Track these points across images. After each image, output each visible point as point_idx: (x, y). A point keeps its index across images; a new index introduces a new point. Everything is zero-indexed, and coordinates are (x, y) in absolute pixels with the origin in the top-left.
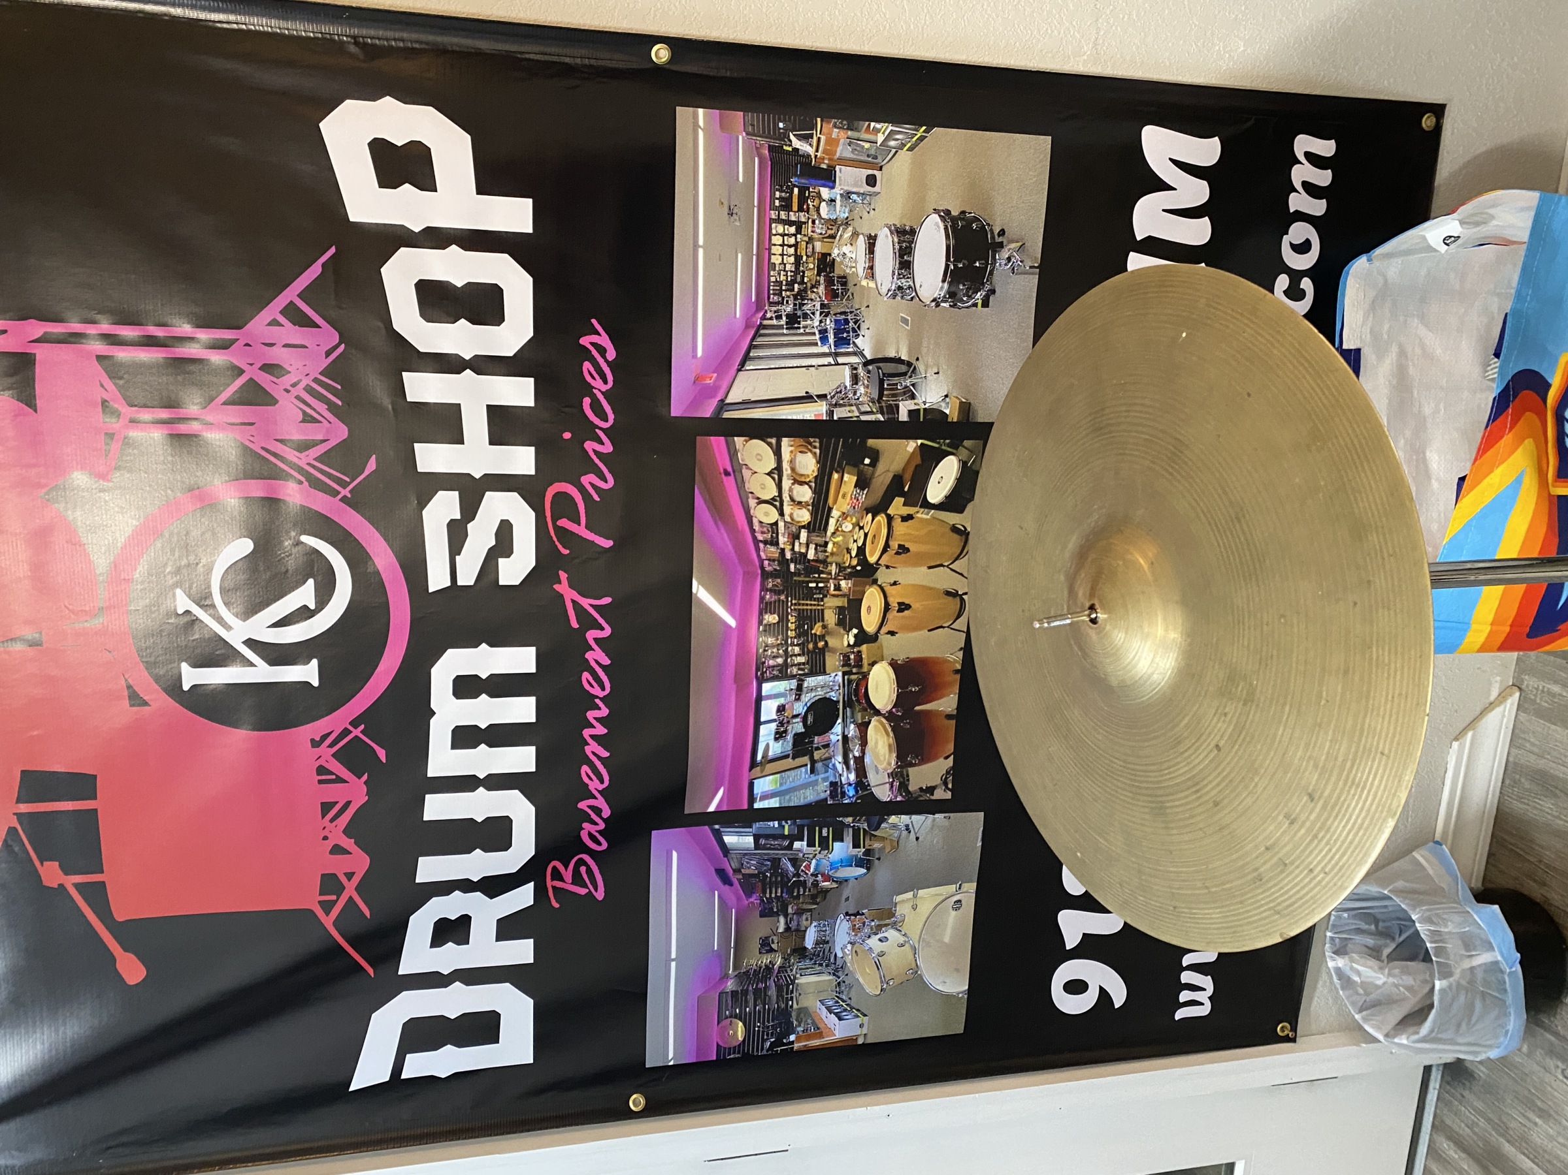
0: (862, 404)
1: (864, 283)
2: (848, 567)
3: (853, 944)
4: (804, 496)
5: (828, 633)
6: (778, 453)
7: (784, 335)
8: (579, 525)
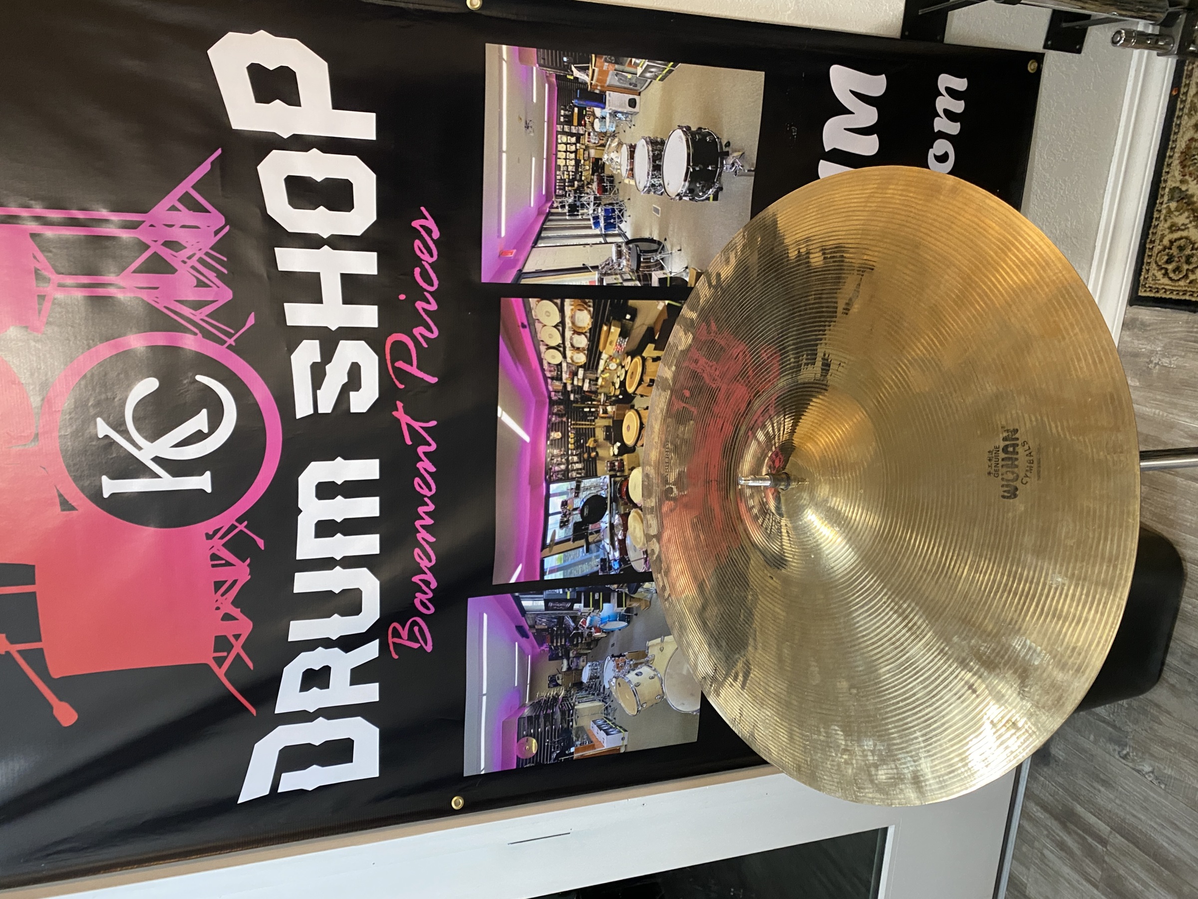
0: (625, 273)
1: (627, 181)
2: (614, 396)
3: (617, 678)
4: (581, 343)
5: (598, 446)
6: (562, 310)
7: (566, 220)
8: (412, 365)
